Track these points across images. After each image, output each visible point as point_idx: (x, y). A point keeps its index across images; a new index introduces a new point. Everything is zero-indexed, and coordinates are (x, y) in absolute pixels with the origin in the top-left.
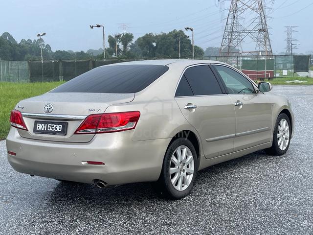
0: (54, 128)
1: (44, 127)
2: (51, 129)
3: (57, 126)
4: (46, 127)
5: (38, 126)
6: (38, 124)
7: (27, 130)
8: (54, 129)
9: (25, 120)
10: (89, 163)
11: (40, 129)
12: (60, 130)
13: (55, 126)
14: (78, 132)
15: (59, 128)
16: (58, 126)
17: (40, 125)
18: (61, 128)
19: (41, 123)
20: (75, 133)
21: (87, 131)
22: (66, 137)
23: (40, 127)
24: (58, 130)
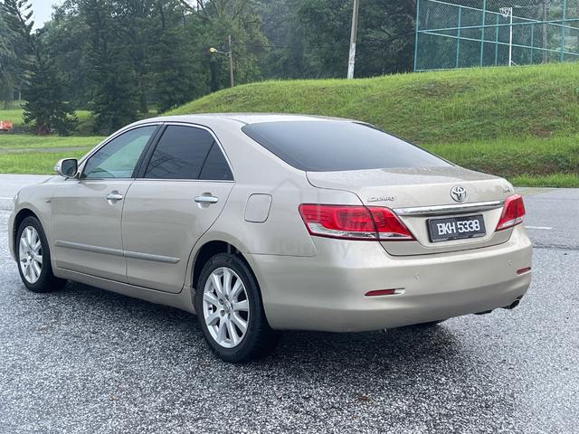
0: (467, 226)
1: (451, 228)
2: (464, 230)
3: (471, 223)
4: (454, 228)
5: (439, 229)
7: (414, 239)
8: (469, 229)
9: (407, 223)
11: (444, 232)
12: (479, 229)
13: (468, 223)
14: (500, 227)
15: (475, 225)
16: (473, 222)
17: (443, 225)
18: (478, 225)
19: (444, 221)
20: (497, 229)
22: (485, 238)
23: (444, 229)
24: (475, 229)
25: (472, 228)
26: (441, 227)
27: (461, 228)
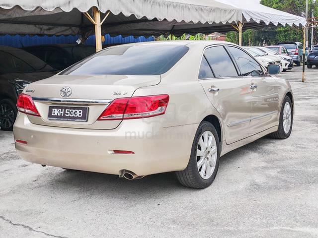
0: (73, 113)
1: (60, 112)
2: (69, 115)
3: (76, 112)
4: (63, 112)
5: (53, 112)
6: (53, 109)
7: (39, 116)
8: (73, 115)
9: (37, 105)
10: (116, 152)
11: (56, 114)
12: (81, 116)
13: (74, 111)
14: (102, 118)
15: (79, 113)
16: (78, 111)
17: (56, 110)
18: (81, 113)
19: (58, 108)
20: (99, 119)
21: (111, 117)
22: (87, 123)
23: (56, 112)
24: (78, 115)
25: (76, 115)
26: (54, 111)
27: (67, 114)
